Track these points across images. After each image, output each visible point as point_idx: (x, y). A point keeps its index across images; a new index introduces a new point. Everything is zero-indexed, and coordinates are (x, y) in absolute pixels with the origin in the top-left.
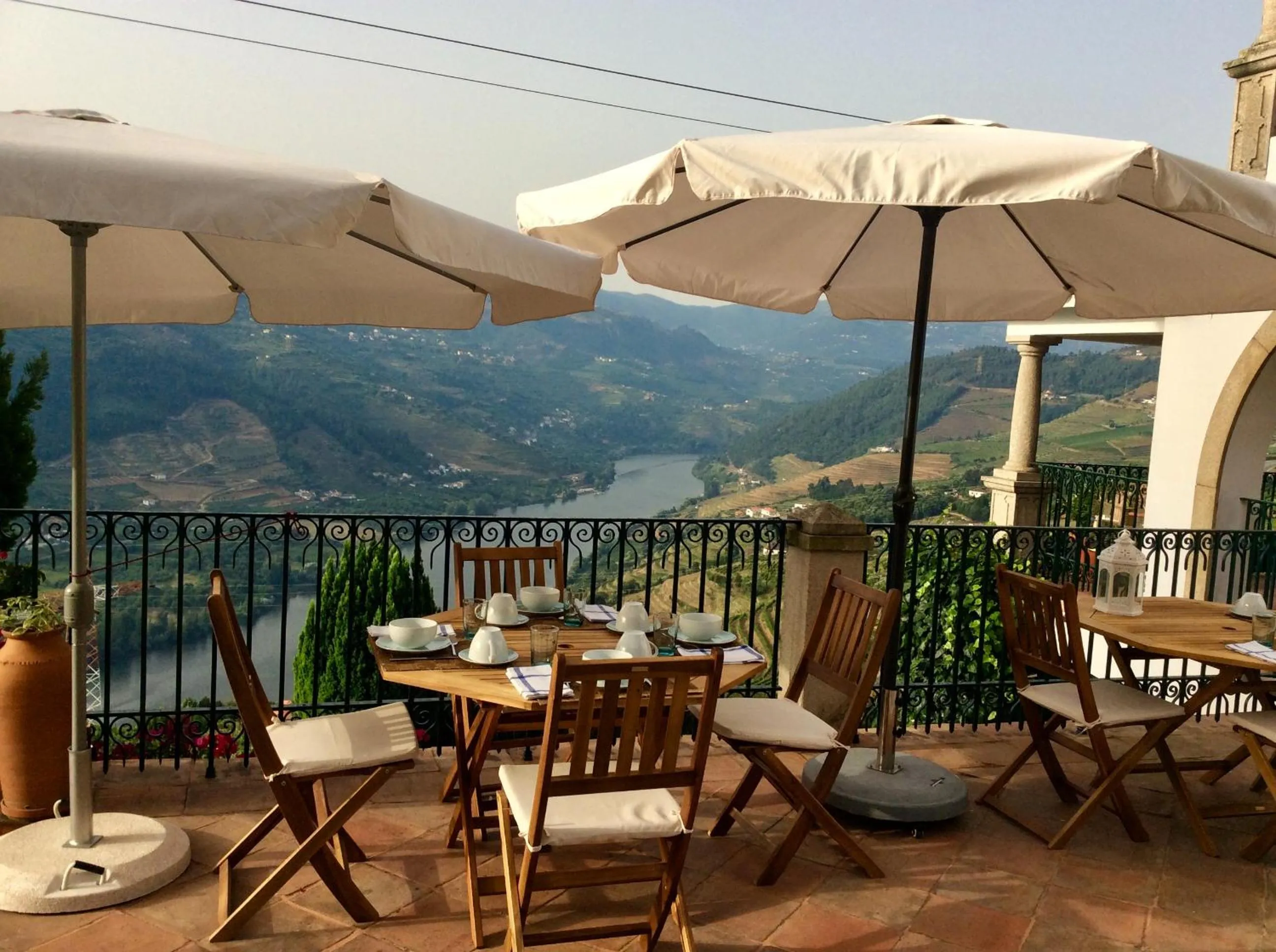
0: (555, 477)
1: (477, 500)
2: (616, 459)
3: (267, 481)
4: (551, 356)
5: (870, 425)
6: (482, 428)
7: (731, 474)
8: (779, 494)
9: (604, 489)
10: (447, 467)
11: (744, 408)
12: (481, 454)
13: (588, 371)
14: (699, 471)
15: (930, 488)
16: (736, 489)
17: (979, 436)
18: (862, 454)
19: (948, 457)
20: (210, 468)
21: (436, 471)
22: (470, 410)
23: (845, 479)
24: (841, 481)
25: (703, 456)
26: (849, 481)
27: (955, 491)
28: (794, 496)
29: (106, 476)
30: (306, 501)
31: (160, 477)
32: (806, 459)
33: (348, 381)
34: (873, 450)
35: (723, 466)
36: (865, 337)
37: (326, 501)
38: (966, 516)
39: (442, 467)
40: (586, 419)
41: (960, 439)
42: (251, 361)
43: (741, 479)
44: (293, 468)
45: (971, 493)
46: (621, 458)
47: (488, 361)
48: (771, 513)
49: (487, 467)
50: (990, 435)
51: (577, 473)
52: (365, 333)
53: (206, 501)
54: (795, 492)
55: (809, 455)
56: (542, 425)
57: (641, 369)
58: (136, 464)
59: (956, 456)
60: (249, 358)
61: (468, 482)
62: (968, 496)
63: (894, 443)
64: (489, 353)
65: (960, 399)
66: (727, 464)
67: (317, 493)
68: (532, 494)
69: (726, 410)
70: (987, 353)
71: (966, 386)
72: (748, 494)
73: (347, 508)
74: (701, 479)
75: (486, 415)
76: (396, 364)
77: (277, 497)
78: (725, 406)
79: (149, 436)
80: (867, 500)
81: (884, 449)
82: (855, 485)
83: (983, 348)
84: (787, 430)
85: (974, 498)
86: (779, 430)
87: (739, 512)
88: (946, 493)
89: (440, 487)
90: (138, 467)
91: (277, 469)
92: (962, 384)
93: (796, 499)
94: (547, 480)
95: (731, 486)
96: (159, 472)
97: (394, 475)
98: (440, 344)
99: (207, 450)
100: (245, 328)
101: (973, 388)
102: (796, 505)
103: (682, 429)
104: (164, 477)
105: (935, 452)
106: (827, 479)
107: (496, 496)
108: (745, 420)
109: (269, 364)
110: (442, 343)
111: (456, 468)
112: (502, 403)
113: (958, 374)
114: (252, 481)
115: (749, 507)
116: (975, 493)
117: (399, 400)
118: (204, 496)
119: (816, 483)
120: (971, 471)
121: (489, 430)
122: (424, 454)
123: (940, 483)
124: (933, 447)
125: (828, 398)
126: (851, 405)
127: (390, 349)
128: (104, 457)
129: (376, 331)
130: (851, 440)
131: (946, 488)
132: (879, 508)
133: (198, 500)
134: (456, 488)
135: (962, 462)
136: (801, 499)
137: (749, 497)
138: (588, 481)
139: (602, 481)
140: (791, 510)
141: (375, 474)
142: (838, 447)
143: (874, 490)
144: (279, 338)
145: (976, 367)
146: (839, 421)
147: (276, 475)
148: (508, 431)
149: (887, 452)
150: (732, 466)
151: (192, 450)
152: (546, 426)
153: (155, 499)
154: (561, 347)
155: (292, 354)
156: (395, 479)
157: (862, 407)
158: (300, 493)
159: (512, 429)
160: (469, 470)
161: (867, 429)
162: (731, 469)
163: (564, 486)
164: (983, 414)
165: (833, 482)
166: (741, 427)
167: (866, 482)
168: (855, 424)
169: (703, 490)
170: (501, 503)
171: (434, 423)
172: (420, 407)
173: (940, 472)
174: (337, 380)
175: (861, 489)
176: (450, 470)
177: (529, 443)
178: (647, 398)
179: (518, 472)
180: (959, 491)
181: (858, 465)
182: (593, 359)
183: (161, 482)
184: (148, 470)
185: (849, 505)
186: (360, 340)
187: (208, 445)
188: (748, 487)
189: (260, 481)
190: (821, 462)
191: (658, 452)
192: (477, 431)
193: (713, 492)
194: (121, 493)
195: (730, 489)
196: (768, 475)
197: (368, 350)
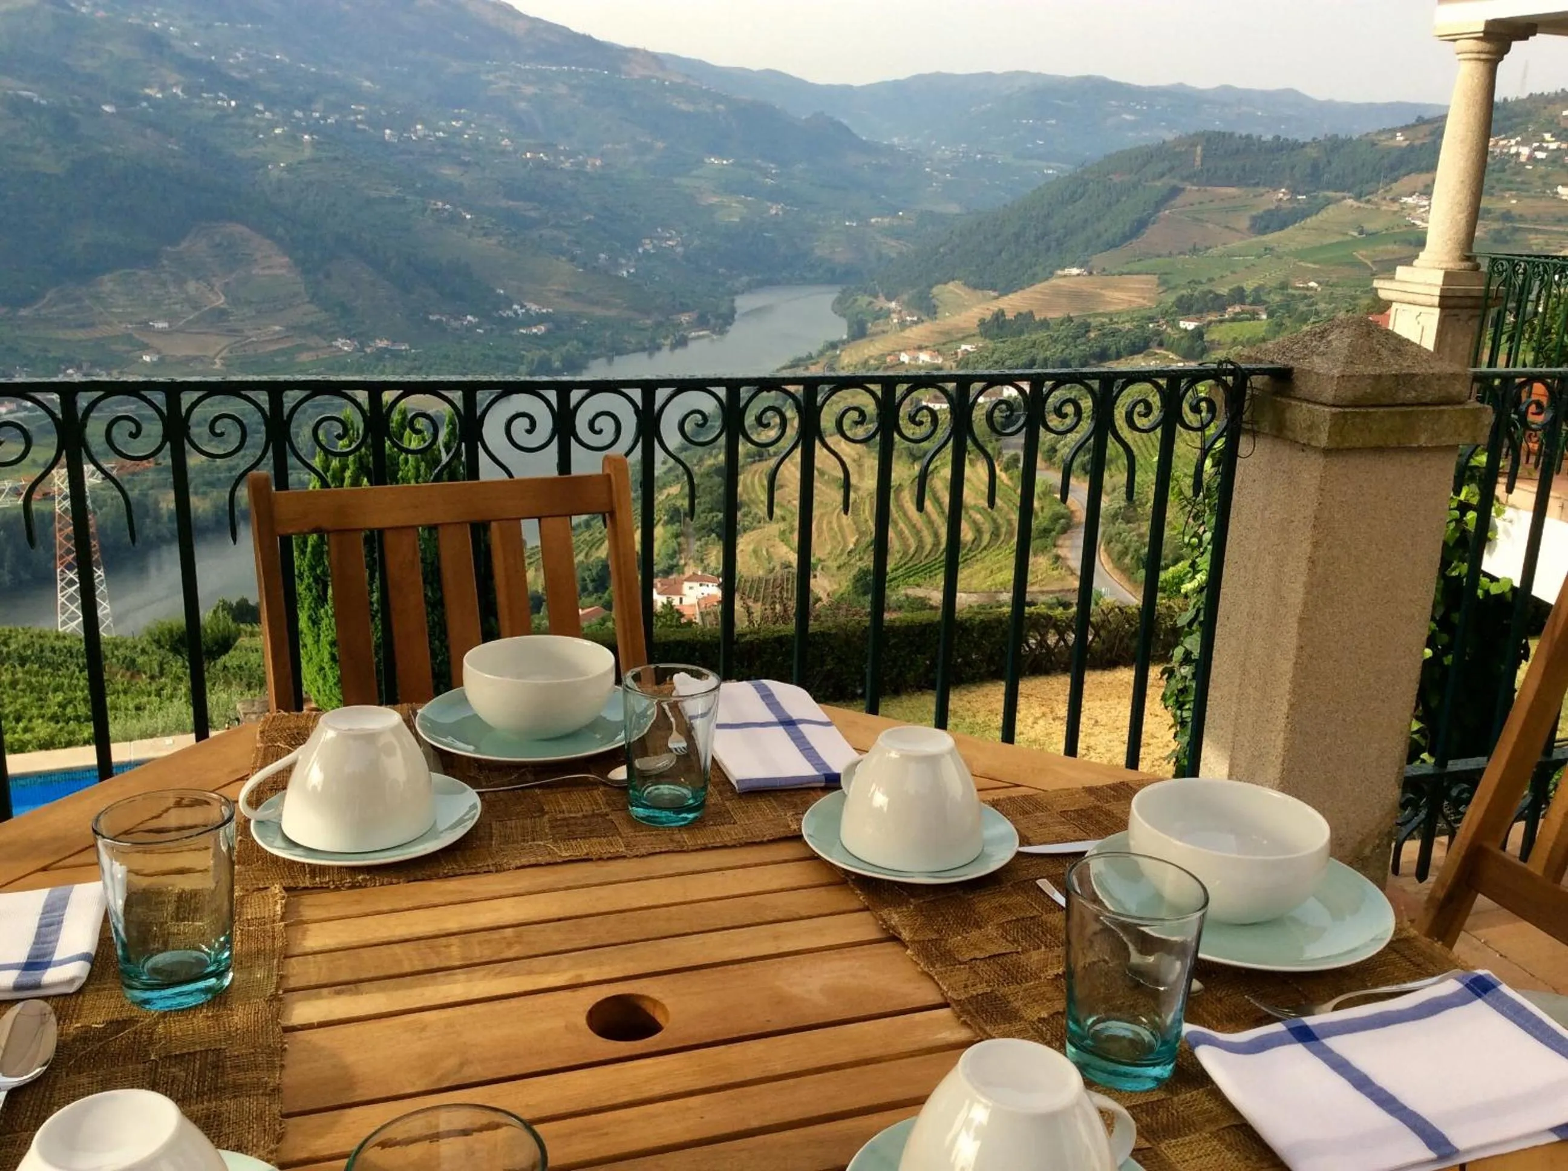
0: (661, 319)
1: (564, 349)
2: (736, 293)
3: (294, 329)
4: (649, 158)
5: (1057, 240)
6: (564, 255)
7: (881, 308)
8: (941, 333)
9: (722, 331)
10: (522, 306)
11: (896, 222)
12: (563, 289)
13: (698, 177)
14: (841, 307)
15: (1132, 319)
16: (887, 328)
17: (1195, 250)
18: (1047, 279)
19: (1154, 278)
20: (222, 314)
21: (510, 313)
22: (547, 232)
23: (1024, 310)
24: (1020, 314)
25: (844, 287)
26: (1031, 314)
27: (1162, 322)
28: (960, 336)
29: (92, 325)
30: (348, 353)
31: (161, 325)
32: (976, 287)
33: (387, 196)
34: (1059, 272)
35: (871, 299)
36: (1053, 122)
37: (372, 353)
38: (1177, 354)
39: (516, 307)
40: (697, 242)
41: (1170, 254)
42: (261, 171)
43: (893, 315)
44: (326, 311)
45: (1183, 324)
46: (743, 292)
47: (567, 165)
48: (932, 357)
49: (570, 307)
50: (1208, 248)
51: (688, 311)
52: (405, 130)
53: (223, 354)
54: (960, 330)
55: (978, 285)
56: (640, 250)
57: (766, 174)
58: (130, 310)
59: (1165, 277)
60: (257, 168)
61: (550, 325)
62: (1179, 328)
63: (1087, 262)
64: (569, 155)
65: (1173, 202)
66: (876, 297)
67: (361, 343)
68: (633, 341)
69: (873, 225)
70: (1208, 140)
71: (1181, 185)
72: (903, 334)
73: (399, 361)
74: (844, 316)
75: (567, 238)
76: (449, 172)
77: (309, 349)
78: (873, 220)
79: (142, 273)
80: (1052, 337)
81: (1075, 271)
82: (1037, 318)
83: (1203, 134)
84: (952, 251)
85: (1186, 330)
86: (942, 250)
87: (892, 357)
88: (1151, 326)
89: (515, 333)
90: (132, 313)
91: (308, 312)
92: (1176, 182)
93: (963, 340)
94: (649, 322)
95: (881, 325)
96: (158, 319)
97: (456, 319)
98: (503, 143)
99: (216, 289)
100: (251, 128)
101: (1189, 187)
102: (964, 347)
103: (818, 252)
104: (165, 325)
105: (1138, 273)
106: (1002, 313)
107: (587, 344)
108: (898, 239)
109: (285, 175)
110: (506, 142)
111: (534, 308)
112: (588, 221)
113: (1172, 169)
114: (277, 328)
115: (904, 350)
116: (1187, 324)
117: (455, 220)
118: (219, 348)
119: (988, 317)
120: (1183, 296)
121: (573, 259)
122: (493, 290)
123: (1143, 313)
124: (1137, 267)
125: (1005, 206)
126: (1034, 214)
127: (439, 150)
128: (87, 302)
129: (419, 127)
130: (1034, 259)
131: (1151, 319)
132: (1067, 347)
133: (211, 354)
134: (535, 334)
135: (1172, 285)
136: (969, 339)
137: (904, 338)
138: (702, 322)
139: (720, 321)
140: (956, 353)
141: (431, 317)
142: (1016, 270)
143: (1061, 325)
144: (293, 138)
145: (1194, 160)
146: (1017, 236)
147: (308, 320)
148: (597, 259)
149: (1078, 275)
150: (882, 298)
151: (197, 289)
152: (646, 251)
153: (159, 353)
154: (660, 145)
155: (313, 160)
156: (455, 324)
157: (1048, 216)
158: (339, 342)
159: (602, 256)
160: (550, 310)
161: (1053, 244)
162: (881, 303)
163: (671, 329)
164: (1201, 220)
165: (1010, 316)
166: (892, 248)
167: (1051, 315)
168: (1037, 240)
169: (846, 331)
170: (594, 352)
171: (502, 249)
172: (483, 228)
173: (1144, 298)
174: (373, 194)
175: (1045, 324)
176: (528, 311)
177: (625, 273)
178: (773, 212)
179: (612, 313)
180: (1167, 322)
181: (1041, 293)
182: (703, 162)
183: (162, 332)
184: (145, 317)
185: (1028, 345)
186: (399, 140)
187: (218, 284)
188: (903, 325)
189: (289, 328)
190: (995, 290)
191: (789, 282)
192: (557, 259)
193: (859, 332)
194: (114, 347)
195: (880, 329)
196: (927, 308)
197: (411, 153)
